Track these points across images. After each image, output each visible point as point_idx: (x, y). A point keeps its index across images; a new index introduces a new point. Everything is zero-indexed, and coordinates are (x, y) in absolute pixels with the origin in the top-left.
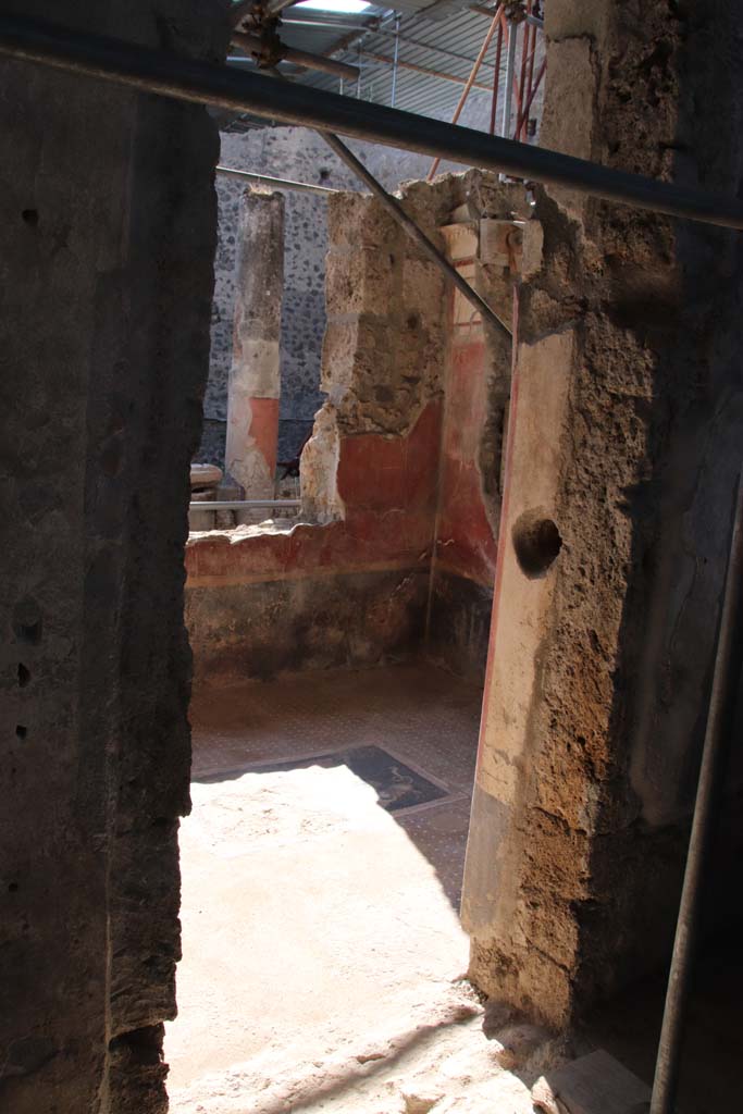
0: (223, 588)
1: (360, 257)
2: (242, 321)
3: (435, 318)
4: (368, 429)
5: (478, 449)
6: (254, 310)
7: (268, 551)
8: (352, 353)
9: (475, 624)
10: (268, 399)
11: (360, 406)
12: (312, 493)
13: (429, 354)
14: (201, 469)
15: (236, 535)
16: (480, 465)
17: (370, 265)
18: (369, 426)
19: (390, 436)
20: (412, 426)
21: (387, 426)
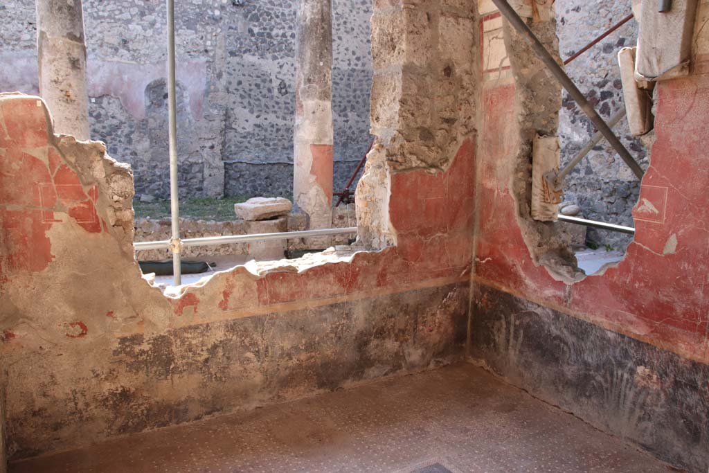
0: (292, 312)
1: (401, 15)
2: (302, 86)
3: (467, 66)
4: (414, 165)
5: (511, 179)
6: (311, 78)
7: (331, 277)
8: (397, 99)
9: (515, 333)
10: (324, 145)
11: (407, 144)
12: (367, 223)
13: (463, 98)
14: (275, 202)
15: (303, 264)
16: (514, 192)
17: (411, 21)
18: (415, 162)
19: (433, 171)
20: (451, 161)
21: (430, 161)
